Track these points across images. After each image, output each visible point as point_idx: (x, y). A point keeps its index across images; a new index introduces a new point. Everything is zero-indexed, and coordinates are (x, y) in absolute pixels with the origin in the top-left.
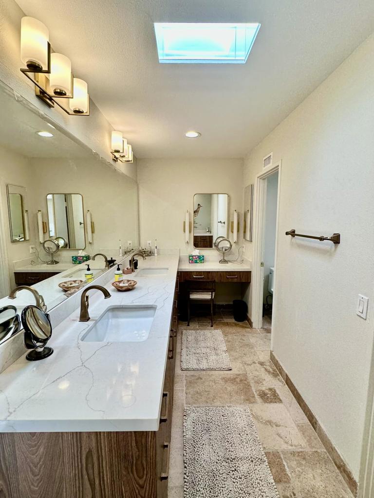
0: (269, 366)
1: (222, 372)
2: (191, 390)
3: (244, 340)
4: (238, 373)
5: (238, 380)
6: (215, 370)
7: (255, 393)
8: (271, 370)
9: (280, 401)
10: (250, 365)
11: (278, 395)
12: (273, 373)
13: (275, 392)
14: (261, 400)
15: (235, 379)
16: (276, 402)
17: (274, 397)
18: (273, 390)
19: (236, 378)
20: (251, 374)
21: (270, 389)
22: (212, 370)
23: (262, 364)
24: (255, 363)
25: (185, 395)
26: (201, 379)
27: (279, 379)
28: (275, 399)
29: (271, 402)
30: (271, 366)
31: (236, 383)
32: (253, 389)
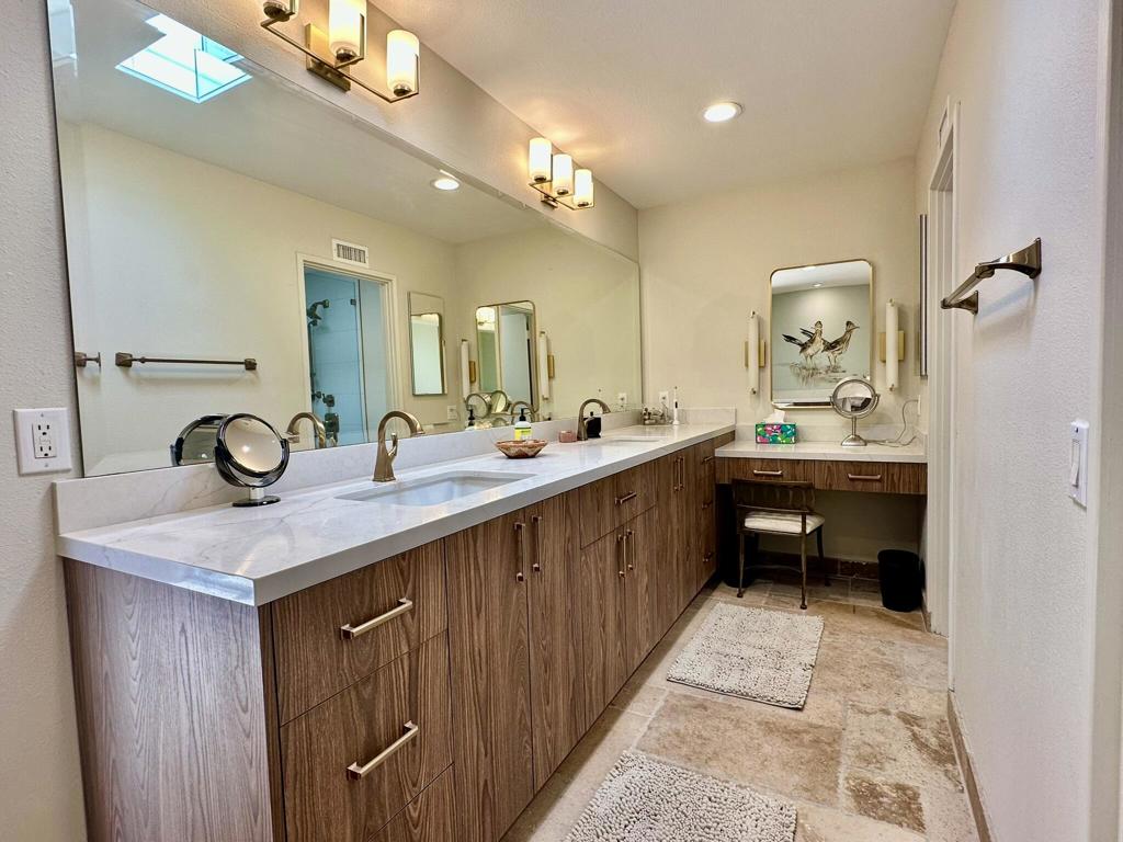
0: (932, 731)
1: (770, 709)
2: (665, 726)
3: (884, 654)
4: (816, 721)
5: (807, 738)
6: (754, 699)
7: (841, 781)
8: (933, 741)
9: (919, 826)
10: (868, 714)
11: (920, 809)
12: (936, 752)
13: (915, 796)
14: (851, 803)
15: (798, 732)
16: (900, 825)
17: (900, 808)
18: (909, 792)
19: (805, 731)
20: (857, 735)
21: (900, 788)
22: (745, 696)
23: (909, 720)
24: (887, 713)
25: (644, 729)
26: (705, 709)
27: (946, 771)
28: (905, 815)
29: (882, 818)
30: (937, 734)
31: (796, 741)
32: (842, 769)
